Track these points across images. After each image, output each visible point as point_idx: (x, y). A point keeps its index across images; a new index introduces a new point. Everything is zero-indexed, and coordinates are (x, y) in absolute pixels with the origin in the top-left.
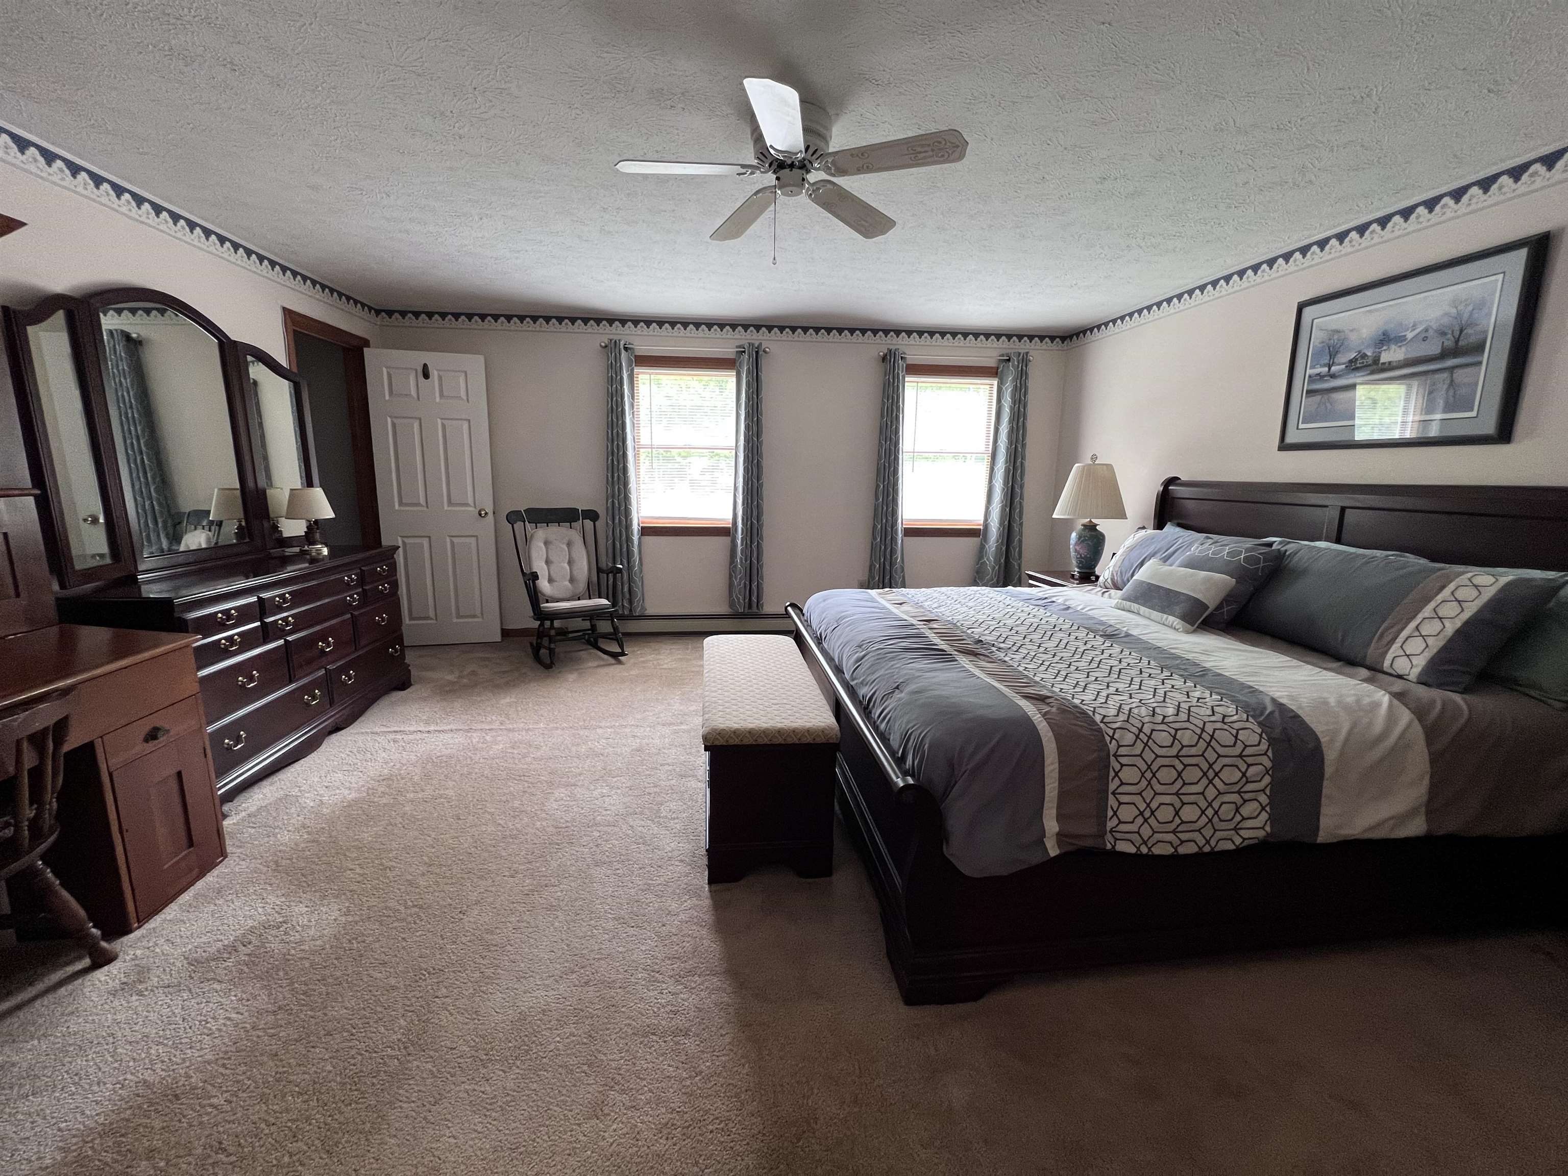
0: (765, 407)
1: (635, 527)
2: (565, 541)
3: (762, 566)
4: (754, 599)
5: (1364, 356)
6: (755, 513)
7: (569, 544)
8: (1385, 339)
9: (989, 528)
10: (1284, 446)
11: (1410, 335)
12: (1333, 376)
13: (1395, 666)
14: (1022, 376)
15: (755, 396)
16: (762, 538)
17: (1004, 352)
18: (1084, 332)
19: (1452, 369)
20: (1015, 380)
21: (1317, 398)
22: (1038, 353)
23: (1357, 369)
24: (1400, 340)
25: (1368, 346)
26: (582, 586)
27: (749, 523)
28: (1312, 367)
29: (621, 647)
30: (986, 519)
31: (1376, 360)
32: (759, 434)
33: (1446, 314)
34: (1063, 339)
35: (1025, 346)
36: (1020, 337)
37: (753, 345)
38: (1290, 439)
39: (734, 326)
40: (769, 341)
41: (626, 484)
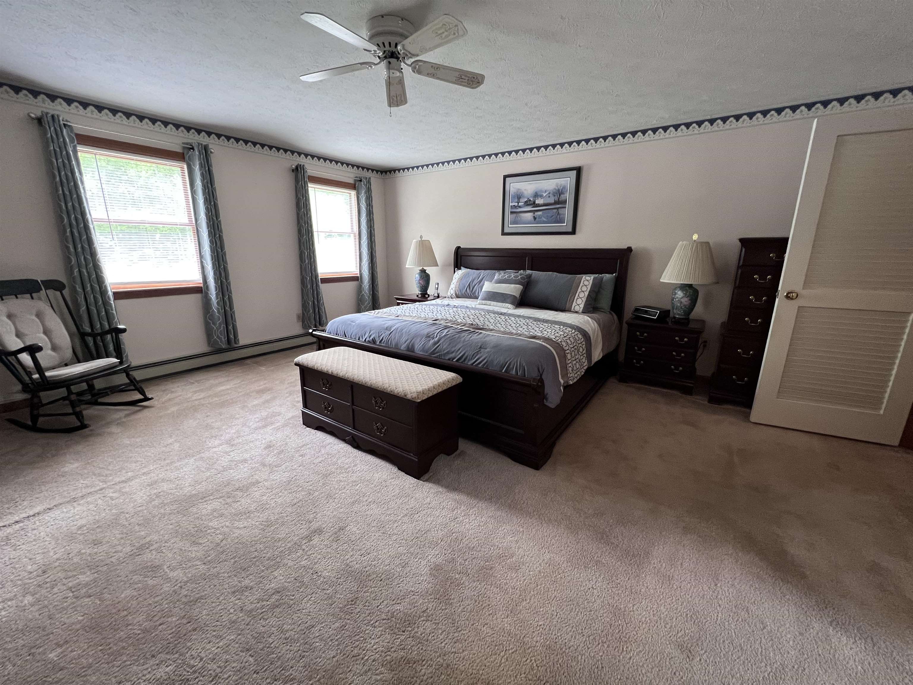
0: (219, 193)
1: (110, 294)
2: (34, 312)
3: (234, 312)
4: (232, 336)
5: (530, 200)
6: (223, 275)
7: (39, 315)
8: (537, 195)
9: (363, 275)
10: (503, 234)
11: (544, 195)
12: (520, 207)
13: (575, 309)
14: (369, 191)
15: (210, 185)
16: (231, 292)
17: (358, 176)
18: (395, 171)
19: (558, 208)
20: (365, 193)
21: (515, 215)
22: (375, 181)
23: (528, 205)
24: (541, 196)
25: (531, 197)
26: (69, 353)
27: (219, 281)
28: (512, 202)
29: (142, 393)
30: (360, 271)
31: (534, 202)
32: (217, 215)
33: (555, 189)
34: (382, 172)
35: (369, 174)
36: (368, 169)
37: (202, 144)
38: (506, 230)
39: (177, 126)
40: (213, 143)
41: (93, 254)
